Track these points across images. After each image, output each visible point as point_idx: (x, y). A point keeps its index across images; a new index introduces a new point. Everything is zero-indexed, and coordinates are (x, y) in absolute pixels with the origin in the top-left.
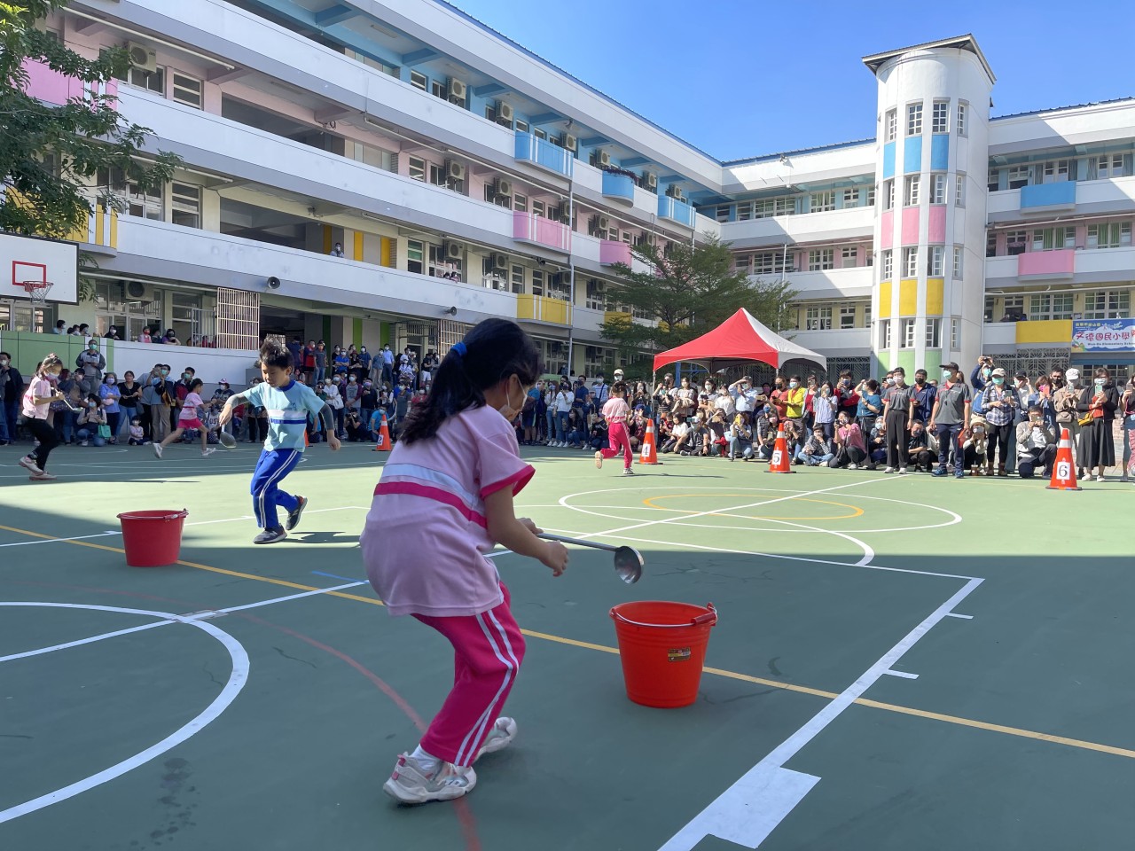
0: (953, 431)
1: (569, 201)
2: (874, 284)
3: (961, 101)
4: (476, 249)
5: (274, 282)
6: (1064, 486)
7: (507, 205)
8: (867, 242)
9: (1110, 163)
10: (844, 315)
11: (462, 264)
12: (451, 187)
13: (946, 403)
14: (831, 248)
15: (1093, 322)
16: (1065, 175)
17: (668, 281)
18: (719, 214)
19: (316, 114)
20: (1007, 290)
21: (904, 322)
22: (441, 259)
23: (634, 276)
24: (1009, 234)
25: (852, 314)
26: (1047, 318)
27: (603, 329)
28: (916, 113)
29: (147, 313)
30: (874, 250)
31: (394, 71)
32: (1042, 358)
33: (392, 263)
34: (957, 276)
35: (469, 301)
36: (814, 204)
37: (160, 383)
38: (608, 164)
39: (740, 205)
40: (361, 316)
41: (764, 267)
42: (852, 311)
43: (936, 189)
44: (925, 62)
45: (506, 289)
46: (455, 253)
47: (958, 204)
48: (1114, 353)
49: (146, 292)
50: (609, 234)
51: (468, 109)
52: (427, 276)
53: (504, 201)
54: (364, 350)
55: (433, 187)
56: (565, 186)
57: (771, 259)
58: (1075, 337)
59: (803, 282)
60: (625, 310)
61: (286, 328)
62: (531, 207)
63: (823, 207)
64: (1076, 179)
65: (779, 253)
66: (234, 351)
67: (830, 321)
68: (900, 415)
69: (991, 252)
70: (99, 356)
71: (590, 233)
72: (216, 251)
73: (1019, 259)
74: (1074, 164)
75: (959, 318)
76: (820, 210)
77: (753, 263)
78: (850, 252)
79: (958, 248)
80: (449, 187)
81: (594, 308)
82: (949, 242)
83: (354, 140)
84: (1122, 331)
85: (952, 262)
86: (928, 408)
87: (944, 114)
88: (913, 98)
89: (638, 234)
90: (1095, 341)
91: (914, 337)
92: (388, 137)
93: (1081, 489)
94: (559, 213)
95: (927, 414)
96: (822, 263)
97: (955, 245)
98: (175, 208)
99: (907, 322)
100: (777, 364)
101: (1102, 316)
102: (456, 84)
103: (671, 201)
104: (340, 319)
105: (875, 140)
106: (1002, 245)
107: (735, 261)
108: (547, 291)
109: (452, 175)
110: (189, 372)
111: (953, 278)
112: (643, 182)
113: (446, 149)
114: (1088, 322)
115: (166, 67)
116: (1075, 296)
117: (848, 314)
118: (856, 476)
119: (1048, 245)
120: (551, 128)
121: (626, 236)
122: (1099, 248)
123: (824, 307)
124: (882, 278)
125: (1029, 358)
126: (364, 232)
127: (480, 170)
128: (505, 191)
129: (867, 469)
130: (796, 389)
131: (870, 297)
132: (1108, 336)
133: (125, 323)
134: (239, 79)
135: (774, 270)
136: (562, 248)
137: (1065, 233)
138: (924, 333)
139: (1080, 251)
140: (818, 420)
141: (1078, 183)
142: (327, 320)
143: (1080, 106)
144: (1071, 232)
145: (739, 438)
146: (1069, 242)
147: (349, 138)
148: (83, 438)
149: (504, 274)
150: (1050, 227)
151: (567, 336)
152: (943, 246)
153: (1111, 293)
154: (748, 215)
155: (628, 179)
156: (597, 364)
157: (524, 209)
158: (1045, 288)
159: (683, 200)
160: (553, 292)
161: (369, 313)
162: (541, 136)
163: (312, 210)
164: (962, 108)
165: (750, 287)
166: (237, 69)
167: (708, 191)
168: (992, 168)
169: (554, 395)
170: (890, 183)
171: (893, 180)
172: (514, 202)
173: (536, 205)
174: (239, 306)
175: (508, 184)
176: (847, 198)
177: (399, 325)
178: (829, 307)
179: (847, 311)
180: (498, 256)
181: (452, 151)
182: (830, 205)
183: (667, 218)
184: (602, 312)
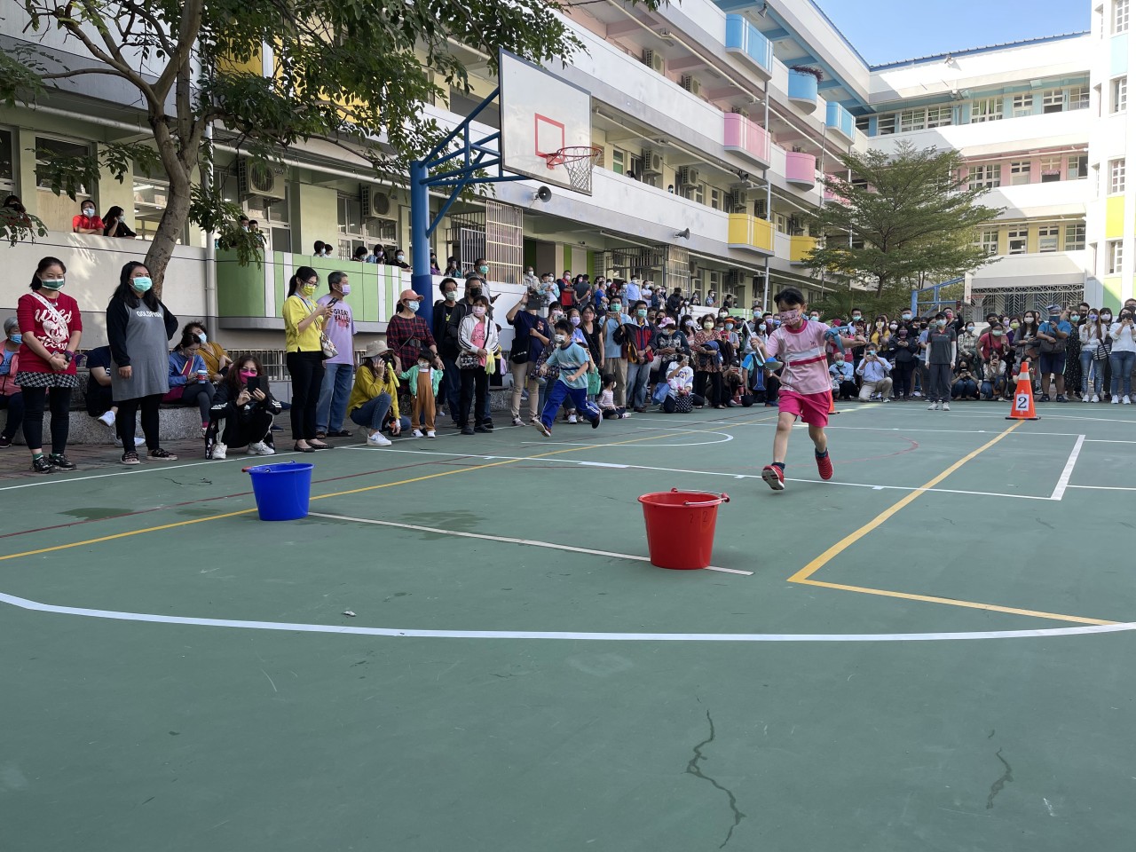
5: (545, 193)
10: (1014, 239)
14: (997, 163)
22: (638, 173)
25: (1024, 238)
35: (692, 222)
36: (975, 113)
39: (883, 117)
40: (573, 242)
42: (1024, 234)
45: (716, 205)
63: (987, 116)
66: (502, 285)
67: (995, 246)
76: (983, 120)
78: (1021, 167)
96: (985, 181)
103: (839, 109)
117: (1018, 238)
124: (1108, 192)
127: (674, 65)
136: (763, 159)
142: (532, 246)
151: (764, 265)
154: (892, 128)
155: (813, 79)
170: (1117, 82)
176: (1017, 105)
177: (607, 254)
178: (995, 230)
179: (1018, 234)
180: (690, 169)
181: (672, 35)
182: (996, 114)
183: (835, 128)
184: (789, 237)
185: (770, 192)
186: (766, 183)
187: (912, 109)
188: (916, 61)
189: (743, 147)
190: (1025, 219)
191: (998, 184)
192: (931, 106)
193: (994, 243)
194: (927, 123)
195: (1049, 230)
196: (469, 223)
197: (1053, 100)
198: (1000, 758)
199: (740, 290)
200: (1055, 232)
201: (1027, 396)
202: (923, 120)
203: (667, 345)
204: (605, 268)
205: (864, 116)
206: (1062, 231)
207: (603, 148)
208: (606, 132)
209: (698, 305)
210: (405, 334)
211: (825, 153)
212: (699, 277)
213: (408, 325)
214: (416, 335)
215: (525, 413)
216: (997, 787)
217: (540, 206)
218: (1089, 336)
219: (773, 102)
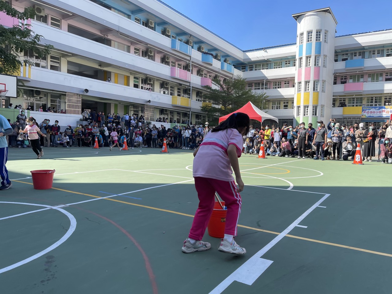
0: (321, 144)
1: (190, 63)
2: (295, 94)
3: (326, 30)
4: (157, 80)
5: (87, 91)
6: (358, 163)
7: (168, 65)
8: (293, 79)
9: (376, 53)
10: (285, 104)
11: (152, 85)
12: (149, 58)
13: (319, 135)
14: (281, 81)
15: (369, 107)
16: (361, 57)
17: (224, 92)
18: (242, 69)
19: (101, 31)
20: (340, 96)
21: (305, 107)
22: (145, 83)
23: (213, 90)
24: (341, 77)
25: (287, 104)
26: (353, 106)
27: (202, 108)
28: (310, 34)
29: (42, 101)
30: (295, 82)
31: (129, 17)
32: (351, 120)
33: (128, 85)
34: (323, 91)
35: (155, 98)
36: (275, 66)
37: (46, 126)
38: (204, 51)
39: (249, 66)
40: (117, 103)
41: (257, 87)
42: (287, 103)
43: (317, 61)
44: (314, 16)
45: (168, 94)
46: (150, 81)
47: (324, 66)
48: (376, 118)
49: (41, 93)
50: (204, 75)
51: (155, 30)
52: (140, 89)
53: (167, 63)
54: (118, 115)
55: (143, 58)
56: (189, 58)
57: (260, 85)
58: (363, 113)
59: (270, 93)
60: (209, 102)
61: (91, 107)
62: (177, 66)
64: (364, 58)
65: (263, 83)
66: (72, 115)
67: (280, 106)
68: (303, 139)
69: (335, 83)
70: (24, 116)
71: (197, 75)
72: (66, 79)
73: (344, 85)
74: (364, 53)
75: (324, 106)
76: (277, 68)
77: (254, 86)
78: (287, 82)
79: (324, 82)
80: (148, 58)
81: (199, 101)
82: (321, 79)
83: (115, 41)
84: (379, 110)
85: (322, 86)
86: (313, 136)
87: (320, 35)
88: (309, 29)
89: (214, 75)
90: (370, 114)
91: (308, 112)
92: (127, 40)
93: (363, 164)
94: (186, 68)
95: (312, 138)
96: (277, 86)
97: (323, 80)
98: (51, 64)
99: (306, 107)
100: (261, 121)
101: (372, 105)
102: (151, 22)
103: (226, 64)
104: (110, 104)
105: (296, 44)
106: (339, 81)
107: (248, 85)
108: (182, 95)
109: (149, 54)
110: (57, 122)
111: (322, 92)
112: (216, 57)
113: (147, 45)
114: (368, 107)
115: (48, 15)
116: (363, 99)
117: (286, 104)
118: (288, 160)
119: (354, 81)
120: (184, 38)
121: (210, 76)
122: (372, 82)
123: (278, 101)
124: (298, 92)
125: (347, 120)
126: (118, 74)
127: (159, 52)
128: (168, 60)
129: (292, 157)
130: (268, 130)
131: (293, 98)
132: (374, 112)
133: (34, 104)
134: (74, 19)
135: (261, 88)
136: (188, 80)
137: (360, 77)
138: (312, 111)
139: (365, 83)
140: (275, 140)
141: (365, 59)
142: (105, 104)
143: (366, 33)
144: (362, 76)
145: (248, 146)
146: (361, 80)
147: (113, 40)
148: (19, 145)
149: (167, 89)
150: (355, 75)
151: (189, 111)
152: (319, 81)
153: (375, 98)
154: (252, 69)
155: (210, 56)
156: (200, 121)
157: (175, 66)
158: (353, 95)
159: (230, 64)
160: (184, 95)
161: (120, 102)
162: (180, 40)
163: (100, 66)
164: (326, 33)
165: (253, 94)
166: (73, 15)
167: (238, 61)
168: (336, 54)
169: (185, 131)
170: (301, 59)
171: (302, 57)
172: (171, 64)
173: (179, 65)
174: (74, 99)
175: (169, 57)
176: (286, 64)
177: (130, 106)
182: (280, 66)
183: (224, 70)
184: (202, 102)
188: (256, 50)
191: (280, 88)
202: (261, 67)
217: (86, 94)
219: (194, 62)
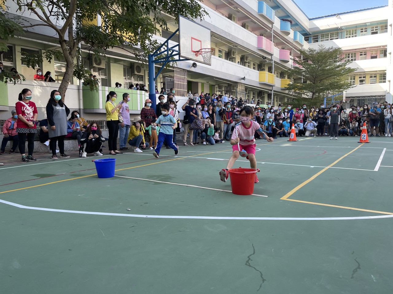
5: (195, 65)
14: (355, 52)
22: (227, 58)
35: (246, 75)
36: (347, 34)
40: (205, 82)
42: (364, 77)
56: (270, 26)
63: (351, 36)
66: (180, 97)
67: (354, 82)
76: (350, 37)
78: (363, 53)
96: (350, 59)
103: (298, 34)
117: (362, 79)
142: (190, 83)
154: (317, 40)
175: (248, 25)
176: (362, 32)
177: (216, 86)
178: (354, 76)
179: (362, 77)
180: (245, 56)
181: (239, 9)
182: (354, 35)
183: (297, 41)
184: (280, 79)
185: (273, 64)
186: (272, 60)
187: (325, 33)
188: (326, 17)
189: (264, 48)
190: (365, 72)
191: (355, 60)
192: (331, 32)
193: (354, 80)
194: (330, 38)
195: (373, 76)
196: (168, 76)
197: (374, 30)
198: (356, 261)
199: (263, 98)
200: (375, 77)
201: (365, 135)
202: (328, 37)
203: (237, 118)
204: (216, 91)
205: (307, 36)
206: (378, 76)
207: (215, 49)
208: (216, 43)
209: (248, 103)
210: (147, 114)
211: (293, 49)
212: (248, 94)
213: (148, 111)
214: (151, 114)
215: (188, 142)
216: (355, 271)
217: (193, 69)
218: (388, 113)
219: (275, 32)
